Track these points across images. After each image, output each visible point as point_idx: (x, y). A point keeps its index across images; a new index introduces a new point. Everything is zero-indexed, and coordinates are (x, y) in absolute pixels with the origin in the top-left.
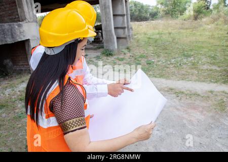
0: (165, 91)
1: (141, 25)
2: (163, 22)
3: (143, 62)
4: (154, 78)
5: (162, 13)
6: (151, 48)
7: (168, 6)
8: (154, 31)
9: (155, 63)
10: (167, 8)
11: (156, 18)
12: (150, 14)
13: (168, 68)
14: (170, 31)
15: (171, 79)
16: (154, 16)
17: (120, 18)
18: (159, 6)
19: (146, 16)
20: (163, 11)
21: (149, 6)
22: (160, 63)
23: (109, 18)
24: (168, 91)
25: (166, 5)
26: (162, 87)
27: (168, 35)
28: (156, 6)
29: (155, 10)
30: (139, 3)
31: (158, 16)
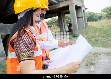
0: (105, 54)
1: (93, 23)
2: (105, 21)
3: (93, 40)
4: (99, 47)
5: (104, 16)
6: (98, 33)
7: (107, 12)
8: (100, 25)
9: (100, 40)
10: (107, 13)
11: (101, 19)
12: (98, 17)
13: (107, 42)
14: (109, 25)
15: (109, 48)
16: (100, 18)
17: (81, 19)
18: (103, 13)
19: (96, 18)
20: (105, 15)
21: (97, 13)
22: (102, 40)
23: (75, 19)
24: (107, 54)
25: (106, 12)
26: (103, 52)
27: (107, 26)
28: (101, 13)
29: (101, 15)
30: (92, 12)
31: (102, 18)
